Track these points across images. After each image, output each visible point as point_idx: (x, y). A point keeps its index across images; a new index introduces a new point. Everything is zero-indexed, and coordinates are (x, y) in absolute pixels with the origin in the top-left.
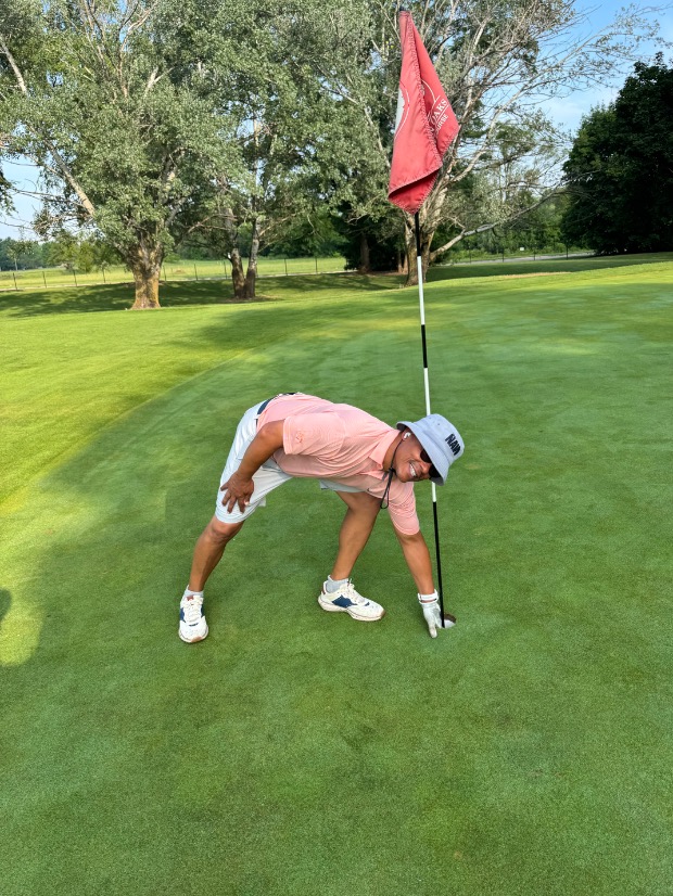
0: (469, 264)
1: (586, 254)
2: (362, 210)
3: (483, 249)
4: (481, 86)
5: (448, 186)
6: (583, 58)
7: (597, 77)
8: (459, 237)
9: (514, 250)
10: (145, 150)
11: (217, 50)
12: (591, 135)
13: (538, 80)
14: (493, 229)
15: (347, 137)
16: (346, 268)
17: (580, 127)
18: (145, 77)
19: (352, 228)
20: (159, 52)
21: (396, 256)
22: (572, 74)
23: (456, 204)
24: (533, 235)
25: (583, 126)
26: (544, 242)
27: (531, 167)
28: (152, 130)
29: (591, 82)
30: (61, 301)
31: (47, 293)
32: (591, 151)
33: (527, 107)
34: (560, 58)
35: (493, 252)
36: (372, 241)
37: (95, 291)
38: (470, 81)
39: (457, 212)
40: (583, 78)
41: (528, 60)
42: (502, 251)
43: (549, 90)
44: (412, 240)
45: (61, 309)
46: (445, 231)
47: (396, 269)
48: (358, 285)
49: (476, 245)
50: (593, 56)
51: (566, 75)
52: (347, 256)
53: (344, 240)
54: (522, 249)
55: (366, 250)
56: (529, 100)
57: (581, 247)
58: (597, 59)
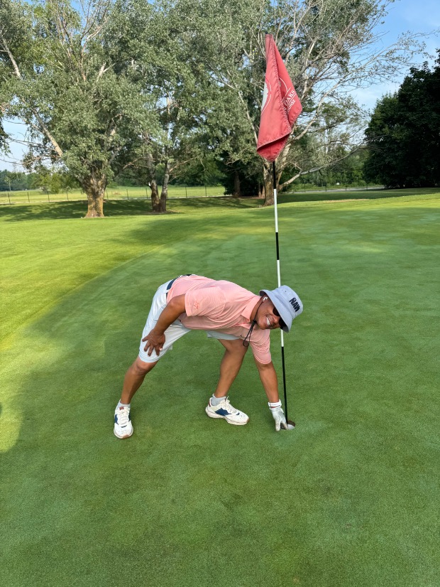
0: (304, 193)
1: (379, 188)
2: (236, 157)
3: (313, 183)
4: (313, 80)
5: (291, 142)
6: (378, 64)
7: (386, 76)
8: (298, 176)
9: (333, 184)
10: (97, 115)
11: (145, 52)
12: (383, 112)
13: (349, 77)
14: (320, 171)
15: (227, 110)
16: (225, 194)
17: (375, 107)
18: (98, 69)
19: (229, 168)
20: (107, 53)
21: (257, 187)
22: (370, 74)
23: (296, 154)
24: (345, 175)
25: (378, 106)
26: (352, 180)
27: (344, 132)
28: (101, 103)
29: (383, 79)
30: (39, 211)
31: (30, 206)
32: (382, 122)
33: (342, 94)
34: (363, 63)
35: (320, 185)
36: (242, 177)
37: (61, 205)
38: (306, 76)
39: (297, 159)
40: (377, 76)
41: (343, 64)
42: (325, 185)
43: (356, 83)
44: (268, 177)
45: (39, 216)
46: (289, 171)
47: (257, 195)
48: (232, 204)
49: (308, 180)
50: (384, 63)
51: (367, 74)
52: (225, 186)
53: (224, 176)
54: (338, 184)
55: (238, 182)
56: (343, 89)
57: (376, 183)
58: (387, 65)
